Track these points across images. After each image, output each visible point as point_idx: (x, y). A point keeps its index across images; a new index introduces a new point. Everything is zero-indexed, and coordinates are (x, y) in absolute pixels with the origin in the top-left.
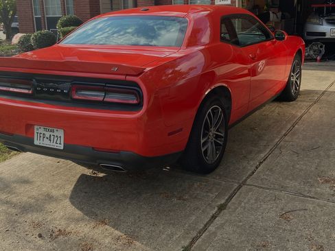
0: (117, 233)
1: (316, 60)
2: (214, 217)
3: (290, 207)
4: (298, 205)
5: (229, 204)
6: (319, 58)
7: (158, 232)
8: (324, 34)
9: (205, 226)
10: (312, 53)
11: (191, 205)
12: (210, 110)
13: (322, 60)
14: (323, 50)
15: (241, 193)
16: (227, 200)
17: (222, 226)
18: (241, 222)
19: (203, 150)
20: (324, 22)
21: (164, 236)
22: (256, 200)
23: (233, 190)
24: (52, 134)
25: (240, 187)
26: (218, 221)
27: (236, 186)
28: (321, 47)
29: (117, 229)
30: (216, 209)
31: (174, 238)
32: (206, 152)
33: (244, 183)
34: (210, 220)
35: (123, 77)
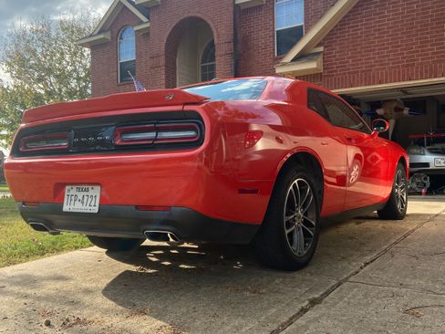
0: (161, 323)
1: (420, 194)
2: (304, 311)
3: (416, 303)
4: (429, 302)
5: (326, 299)
6: (423, 191)
7: (220, 323)
8: (427, 165)
9: (291, 319)
10: (414, 185)
11: (271, 298)
12: (296, 181)
13: (426, 194)
14: (428, 183)
15: (341, 289)
16: (322, 295)
17: (316, 320)
18: (344, 316)
19: (287, 232)
20: (426, 152)
21: (227, 328)
22: (365, 296)
23: (331, 286)
24: (85, 193)
25: (340, 284)
26: (310, 314)
27: (334, 282)
28: (425, 179)
29: (160, 320)
30: (307, 302)
31: (244, 330)
32: (291, 235)
33: (346, 280)
34: (298, 314)
35: (179, 108)
